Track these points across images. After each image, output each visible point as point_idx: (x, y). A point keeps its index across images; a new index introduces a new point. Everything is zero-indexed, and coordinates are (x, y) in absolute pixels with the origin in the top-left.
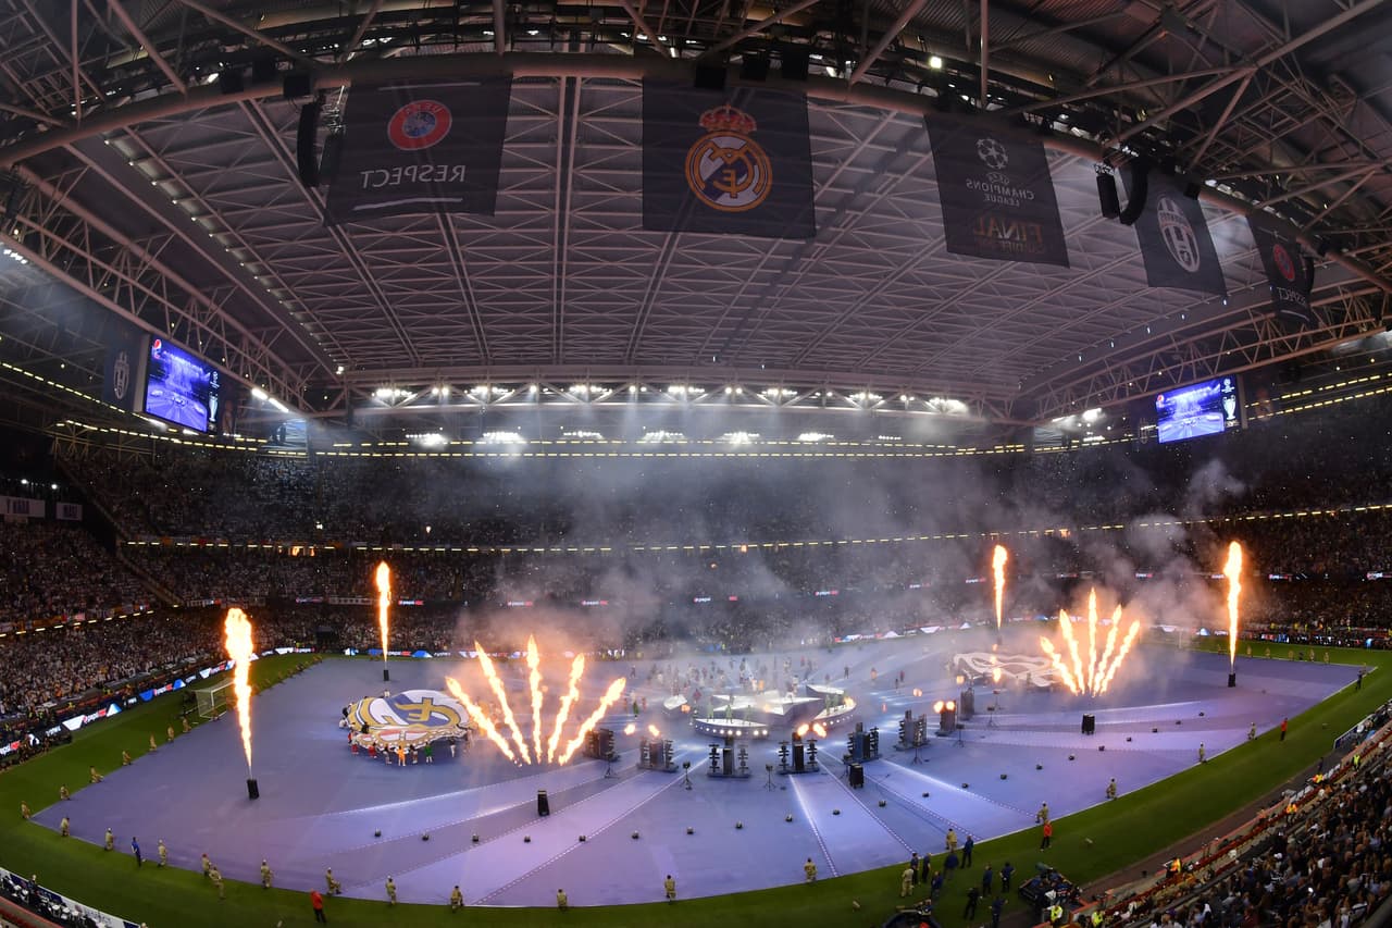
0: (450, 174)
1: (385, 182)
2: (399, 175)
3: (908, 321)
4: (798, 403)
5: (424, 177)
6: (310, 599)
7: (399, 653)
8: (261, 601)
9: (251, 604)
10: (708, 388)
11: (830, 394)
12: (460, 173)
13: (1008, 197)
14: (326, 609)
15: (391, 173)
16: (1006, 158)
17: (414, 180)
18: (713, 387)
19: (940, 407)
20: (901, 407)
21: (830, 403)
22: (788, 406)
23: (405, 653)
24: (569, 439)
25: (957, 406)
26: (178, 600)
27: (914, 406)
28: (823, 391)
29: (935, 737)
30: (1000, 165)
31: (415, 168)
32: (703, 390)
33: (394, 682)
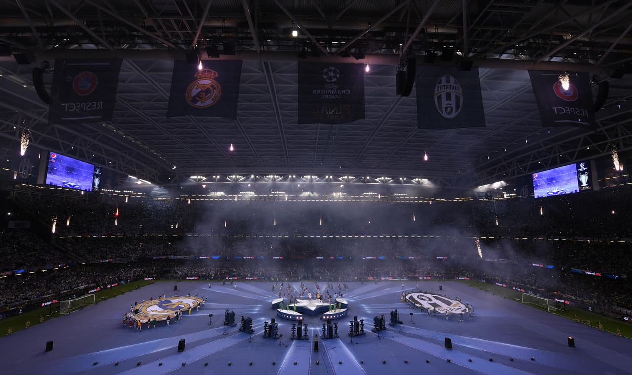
0: (97, 106)
1: (74, 109)
2: (79, 107)
3: (392, 147)
4: (355, 182)
5: (88, 108)
6: (160, 257)
7: (193, 278)
8: (135, 259)
9: (129, 260)
10: (319, 176)
11: (368, 178)
12: (100, 104)
13: (334, 95)
14: (168, 261)
15: (76, 105)
16: (338, 75)
17: (85, 109)
18: (321, 176)
19: (418, 182)
20: (400, 182)
21: (368, 181)
22: (351, 183)
23: (196, 278)
24: (274, 194)
25: (425, 182)
26: (86, 261)
27: (406, 182)
28: (366, 177)
29: (371, 332)
30: (334, 80)
31: (85, 103)
32: (317, 177)
33: (178, 291)
